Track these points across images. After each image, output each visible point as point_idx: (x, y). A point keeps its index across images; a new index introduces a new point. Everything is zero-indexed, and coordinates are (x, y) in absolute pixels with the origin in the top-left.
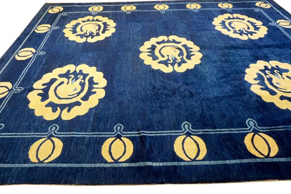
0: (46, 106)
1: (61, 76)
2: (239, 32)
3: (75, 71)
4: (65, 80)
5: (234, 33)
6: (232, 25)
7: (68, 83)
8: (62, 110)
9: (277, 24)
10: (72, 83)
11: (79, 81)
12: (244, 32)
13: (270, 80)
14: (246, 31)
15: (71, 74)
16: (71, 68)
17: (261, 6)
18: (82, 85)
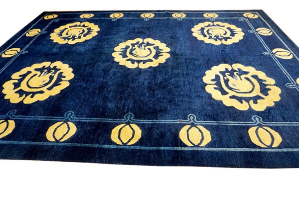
0: (16, 92)
1: (36, 70)
2: (215, 38)
3: (49, 67)
4: (39, 73)
5: (209, 38)
6: (210, 32)
7: (40, 76)
8: (26, 96)
9: (256, 31)
10: (43, 76)
11: (50, 74)
12: (220, 37)
13: (226, 82)
14: (221, 37)
15: (45, 69)
16: (47, 64)
17: (248, 16)
18: (51, 78)
